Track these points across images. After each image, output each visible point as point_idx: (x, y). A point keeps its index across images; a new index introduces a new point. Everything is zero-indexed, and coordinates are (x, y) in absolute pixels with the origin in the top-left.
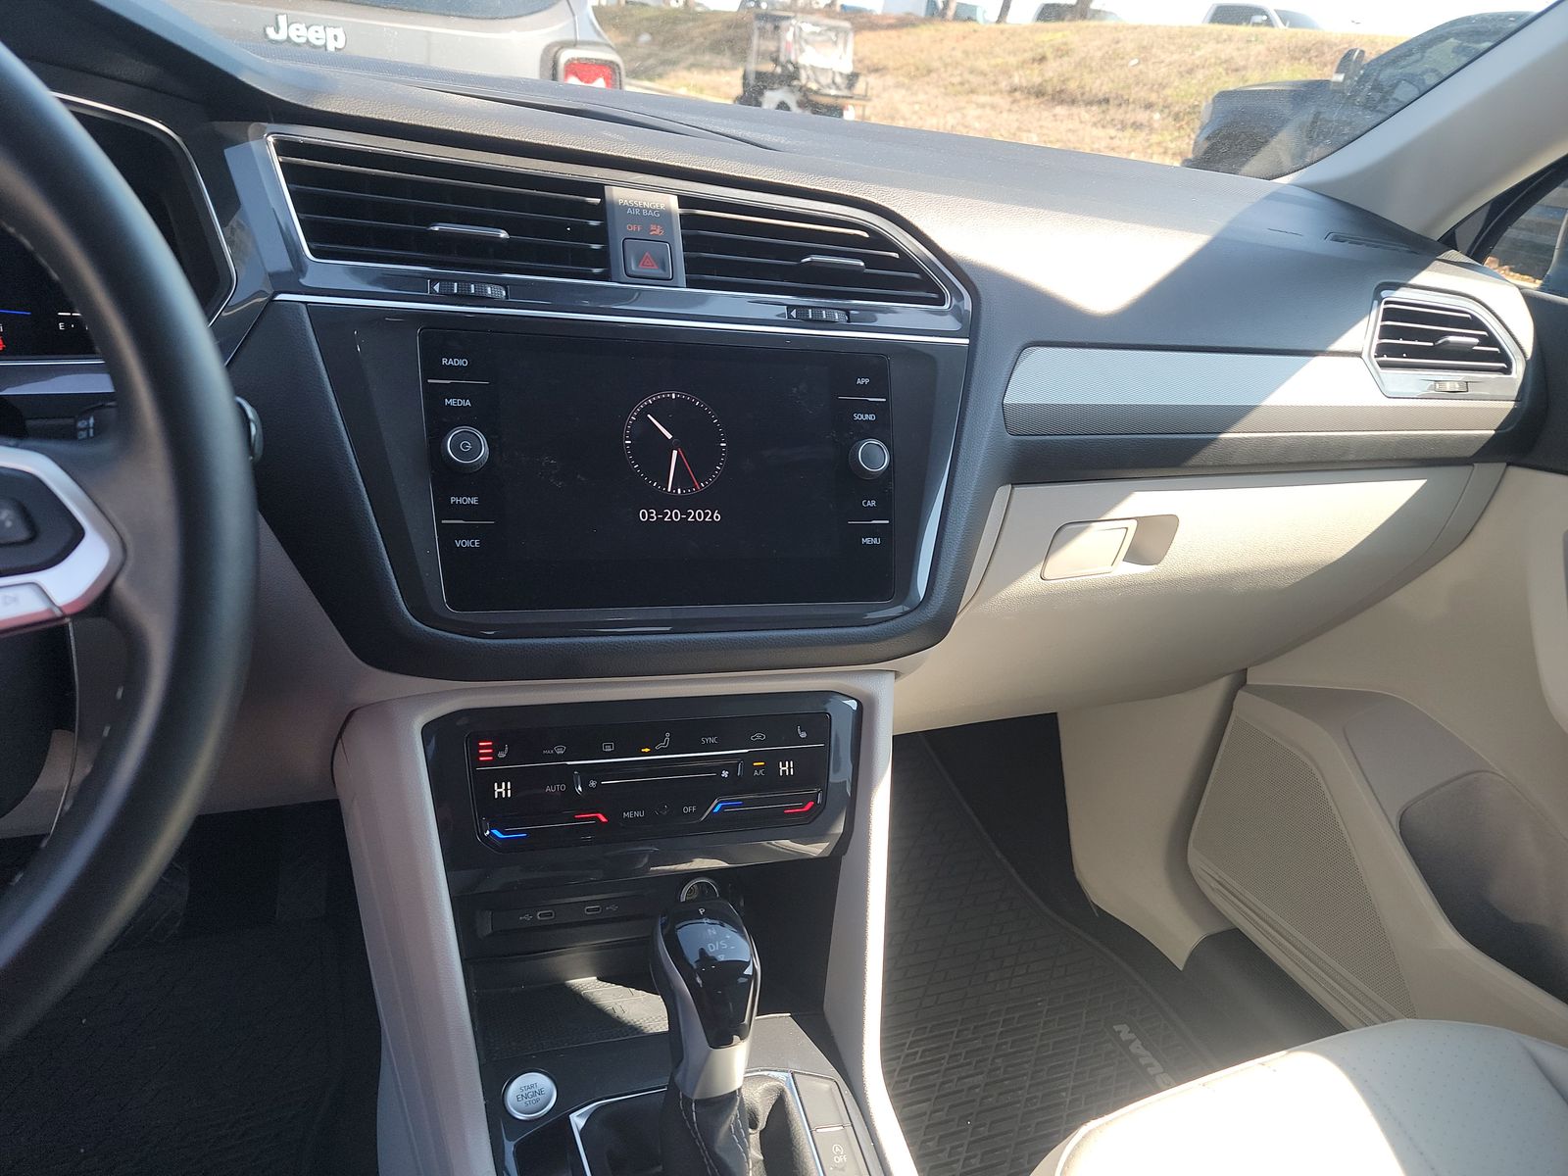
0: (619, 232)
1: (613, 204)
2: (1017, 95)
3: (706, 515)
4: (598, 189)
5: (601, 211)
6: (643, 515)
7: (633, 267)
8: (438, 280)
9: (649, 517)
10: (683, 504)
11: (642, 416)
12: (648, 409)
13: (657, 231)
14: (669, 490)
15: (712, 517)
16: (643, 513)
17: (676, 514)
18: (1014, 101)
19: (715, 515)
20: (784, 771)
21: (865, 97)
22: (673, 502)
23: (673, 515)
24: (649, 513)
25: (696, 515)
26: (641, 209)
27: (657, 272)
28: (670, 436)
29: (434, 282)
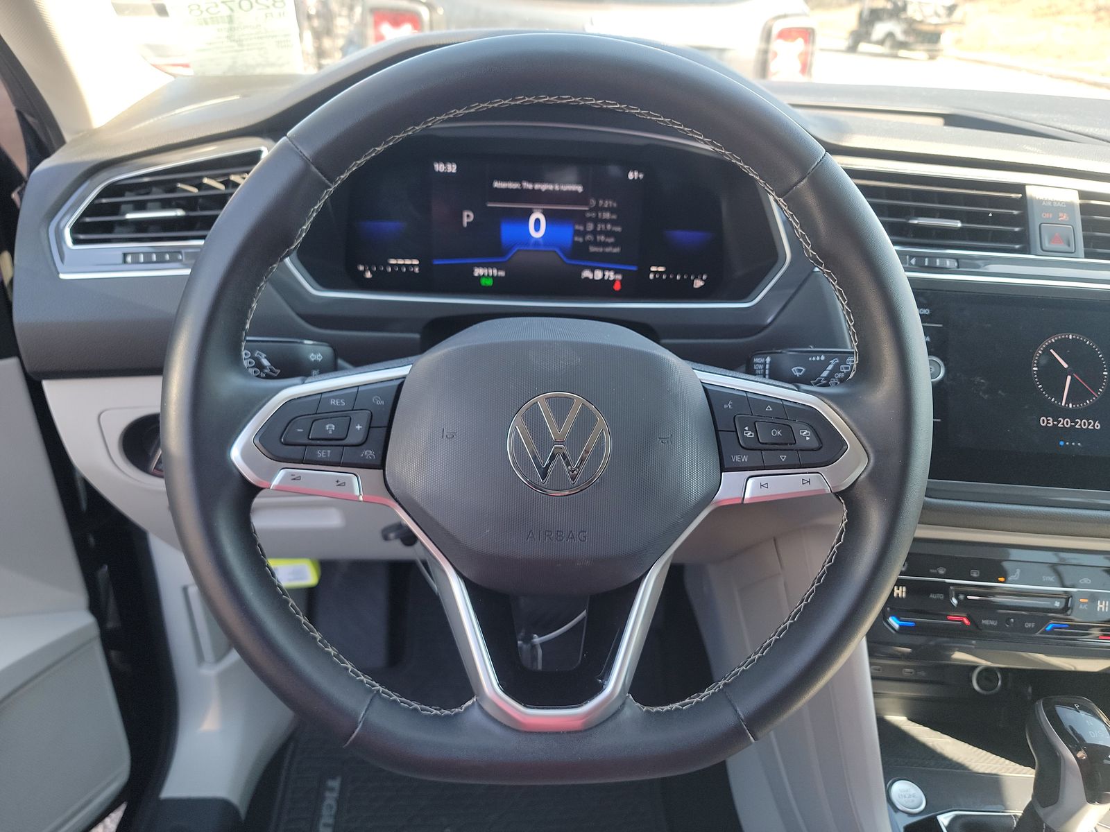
0: (1036, 219)
1: (1032, 199)
2: (1102, 14)
3: (1089, 424)
4: (1020, 188)
5: (1023, 204)
6: (1043, 421)
7: (1047, 245)
8: (913, 257)
9: (1048, 423)
10: (1073, 415)
11: (1046, 351)
12: (1051, 346)
13: (1064, 217)
14: (1063, 404)
15: (1093, 426)
16: (1043, 420)
17: (1067, 422)
18: (1099, 19)
19: (1097, 424)
20: (1101, 608)
21: (961, 23)
22: (1066, 413)
23: (1065, 423)
24: (1048, 420)
25: (1081, 424)
26: (1052, 202)
27: (1064, 247)
28: (1066, 366)
29: (911, 257)
